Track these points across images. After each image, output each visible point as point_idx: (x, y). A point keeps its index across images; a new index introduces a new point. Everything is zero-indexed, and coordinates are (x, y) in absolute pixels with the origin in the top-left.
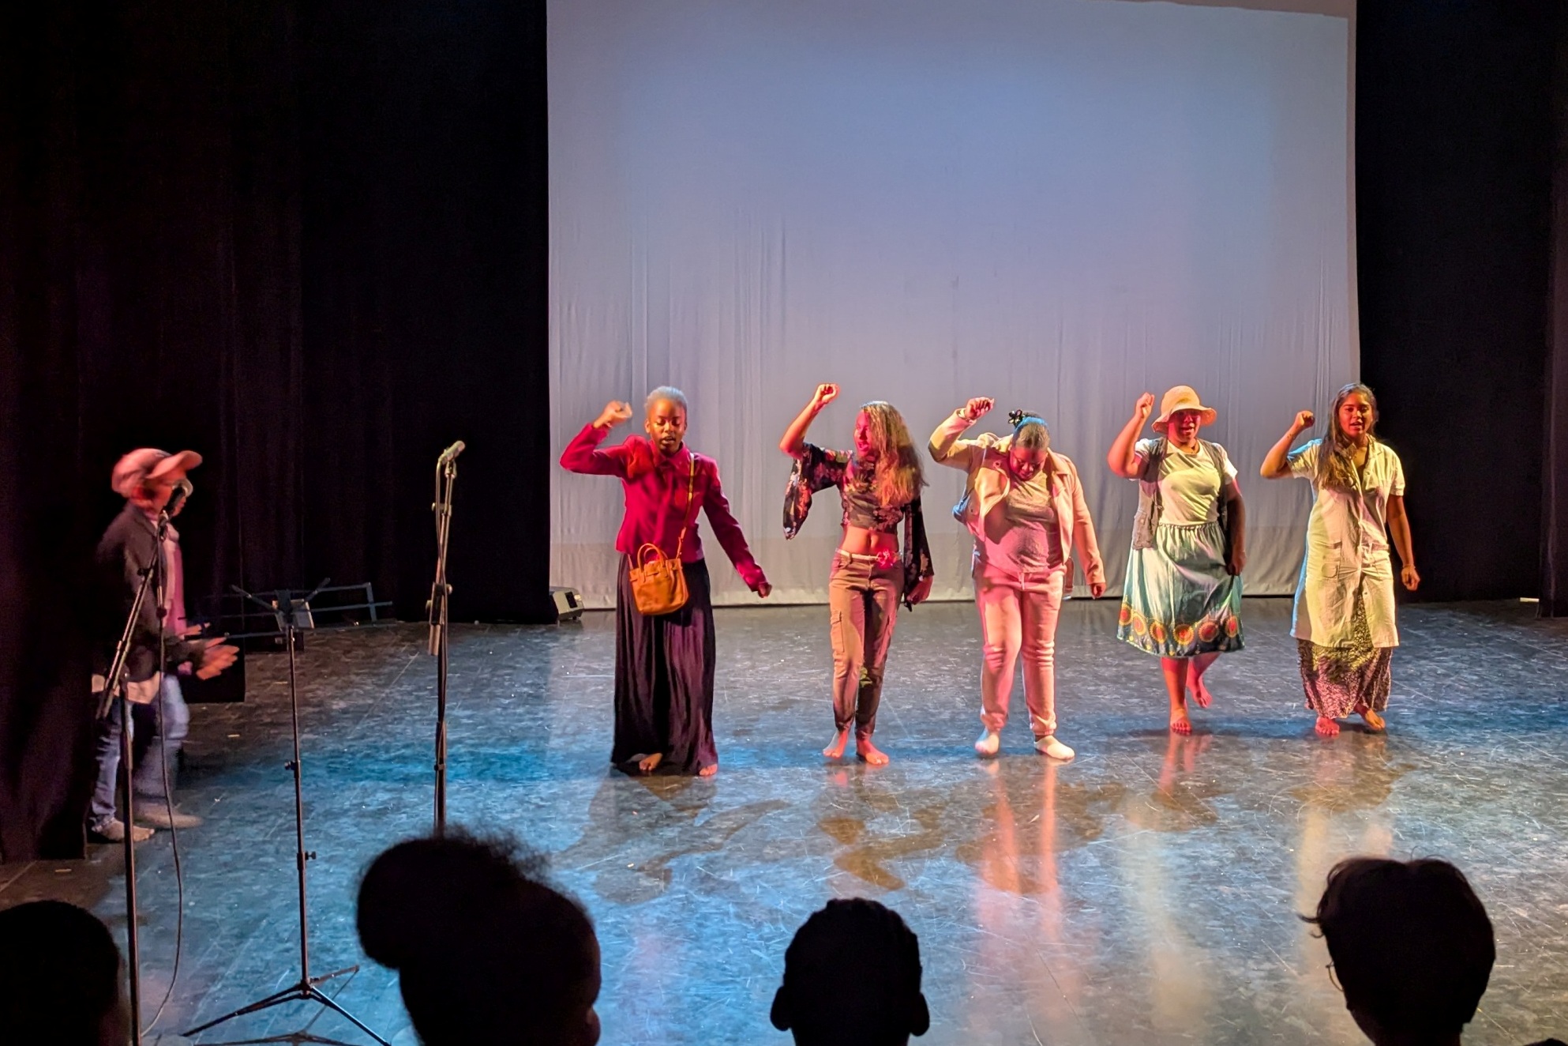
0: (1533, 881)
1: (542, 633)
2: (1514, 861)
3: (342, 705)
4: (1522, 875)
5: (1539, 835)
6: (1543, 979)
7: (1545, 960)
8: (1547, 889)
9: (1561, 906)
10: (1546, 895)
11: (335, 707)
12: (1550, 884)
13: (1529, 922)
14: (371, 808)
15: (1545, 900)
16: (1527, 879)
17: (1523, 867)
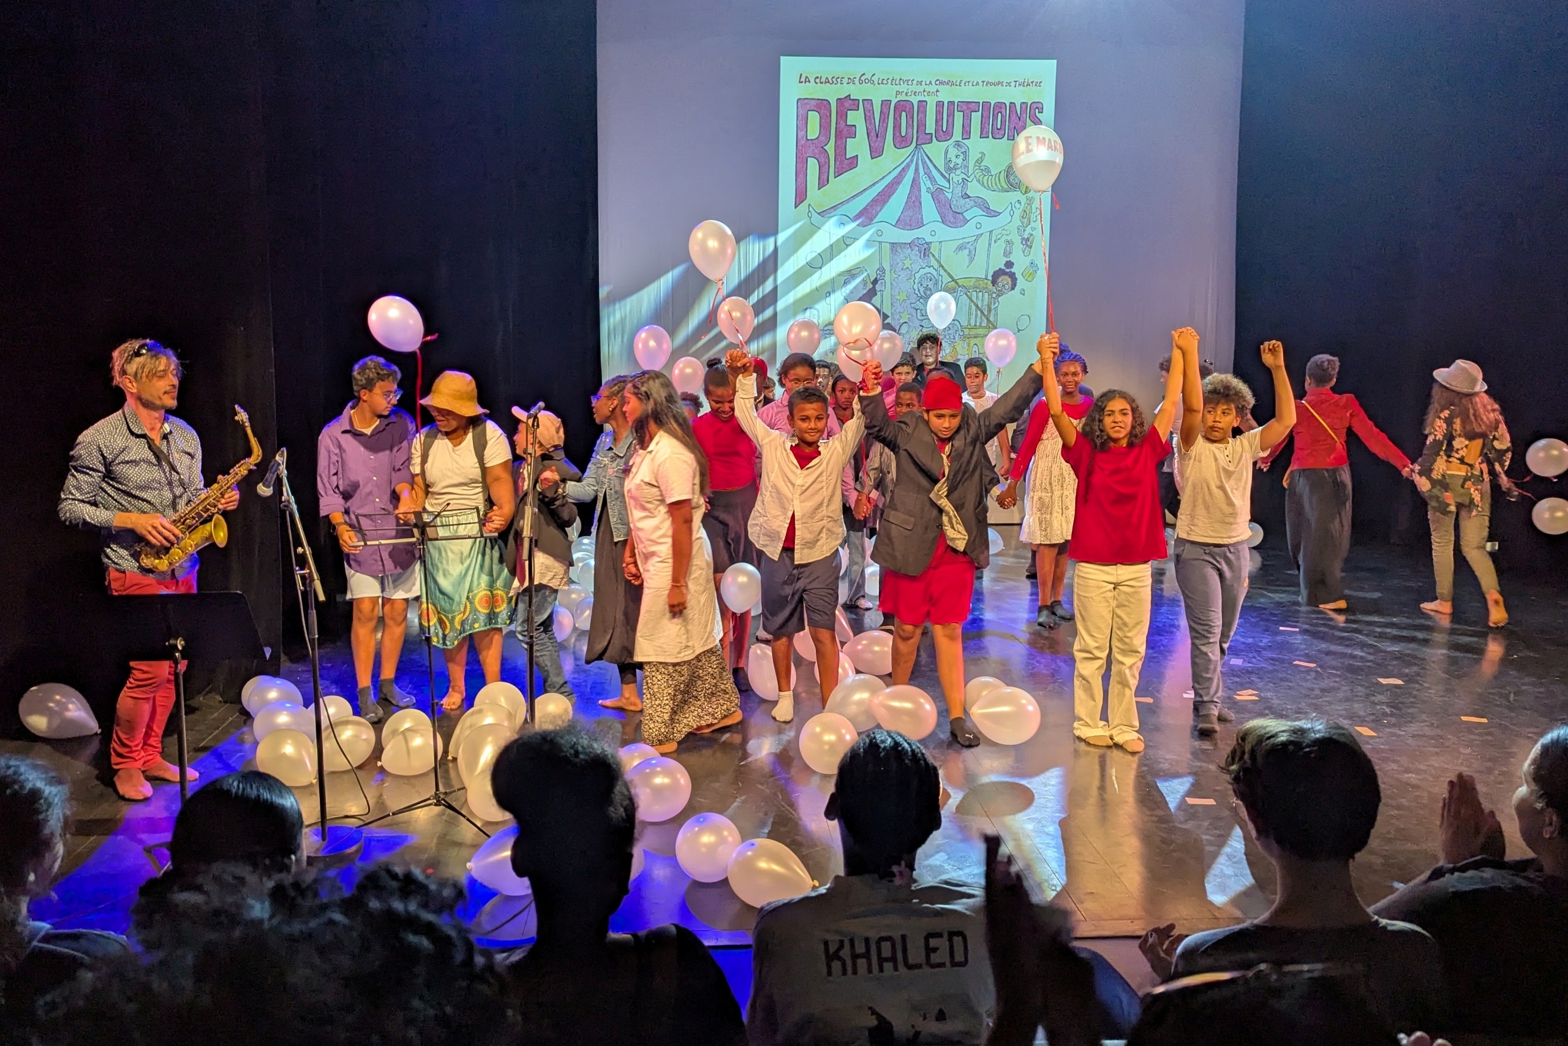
0: (1383, 755)
5: (1389, 718)
6: (1389, 833)
7: (1393, 817)
8: (1394, 761)
9: (1406, 776)
10: (1394, 766)
15: (1393, 770)
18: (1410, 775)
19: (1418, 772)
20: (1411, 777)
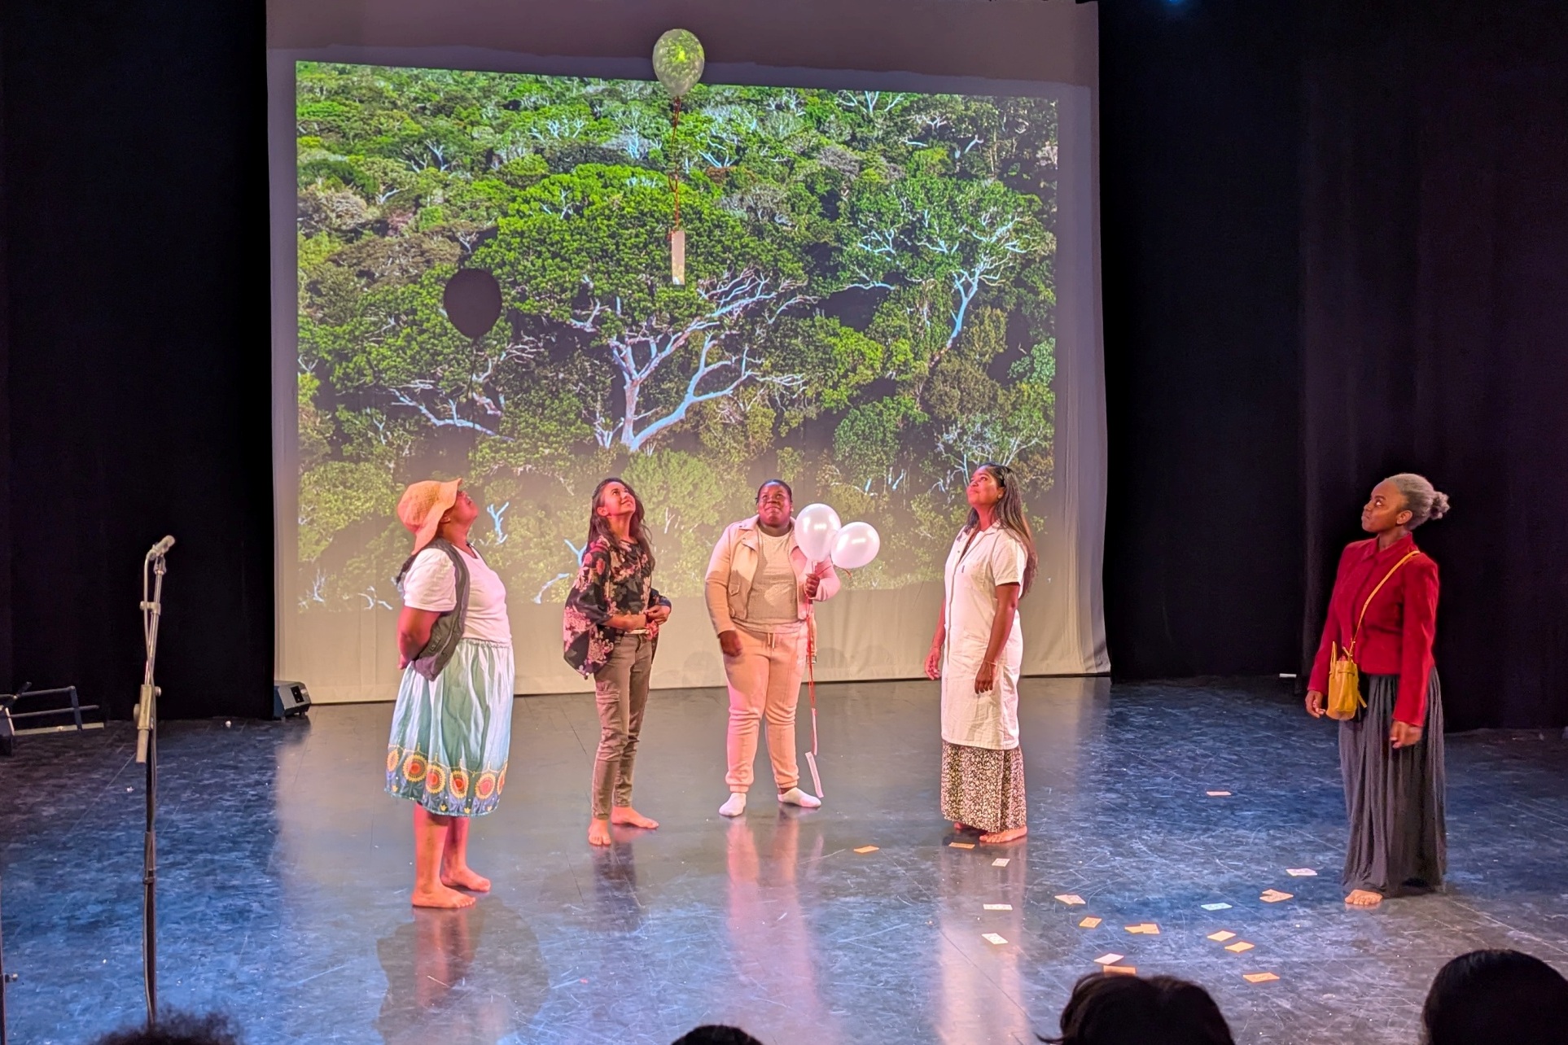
0: (1296, 970)
1: (267, 730)
2: (1276, 949)
3: (52, 811)
4: (1284, 964)
8: (1310, 978)
9: (1325, 996)
10: (1309, 984)
11: (45, 814)
12: (1313, 974)
13: (1292, 1013)
14: (81, 922)
15: (1308, 990)
16: (1290, 968)
17: (1288, 956)
18: (1329, 995)
19: (1337, 990)
20: (1330, 998)
